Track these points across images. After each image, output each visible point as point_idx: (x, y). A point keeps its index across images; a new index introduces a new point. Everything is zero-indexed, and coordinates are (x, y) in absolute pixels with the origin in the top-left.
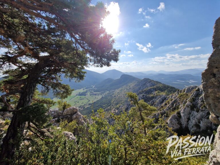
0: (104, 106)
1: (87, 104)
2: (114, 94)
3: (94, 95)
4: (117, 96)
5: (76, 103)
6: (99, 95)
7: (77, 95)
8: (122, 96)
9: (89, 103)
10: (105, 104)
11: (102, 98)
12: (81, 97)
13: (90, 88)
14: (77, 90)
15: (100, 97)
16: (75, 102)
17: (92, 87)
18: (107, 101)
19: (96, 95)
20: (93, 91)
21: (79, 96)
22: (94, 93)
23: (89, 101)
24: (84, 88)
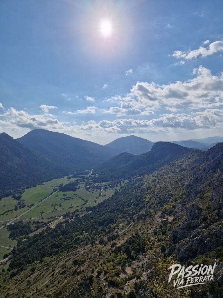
0: (127, 209)
1: (82, 209)
2: (143, 184)
3: (96, 190)
4: (154, 187)
5: (56, 207)
6: (106, 188)
7: (55, 190)
8: (169, 186)
9: (87, 205)
10: (128, 206)
11: (116, 193)
12: (65, 195)
13: (82, 174)
14: (54, 180)
15: (110, 193)
16: (52, 205)
17: (87, 173)
18: (131, 199)
19: (99, 188)
20: (91, 181)
21: (62, 193)
22: (96, 184)
23: (87, 201)
24: (71, 176)
